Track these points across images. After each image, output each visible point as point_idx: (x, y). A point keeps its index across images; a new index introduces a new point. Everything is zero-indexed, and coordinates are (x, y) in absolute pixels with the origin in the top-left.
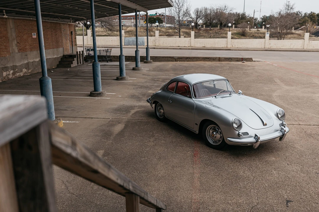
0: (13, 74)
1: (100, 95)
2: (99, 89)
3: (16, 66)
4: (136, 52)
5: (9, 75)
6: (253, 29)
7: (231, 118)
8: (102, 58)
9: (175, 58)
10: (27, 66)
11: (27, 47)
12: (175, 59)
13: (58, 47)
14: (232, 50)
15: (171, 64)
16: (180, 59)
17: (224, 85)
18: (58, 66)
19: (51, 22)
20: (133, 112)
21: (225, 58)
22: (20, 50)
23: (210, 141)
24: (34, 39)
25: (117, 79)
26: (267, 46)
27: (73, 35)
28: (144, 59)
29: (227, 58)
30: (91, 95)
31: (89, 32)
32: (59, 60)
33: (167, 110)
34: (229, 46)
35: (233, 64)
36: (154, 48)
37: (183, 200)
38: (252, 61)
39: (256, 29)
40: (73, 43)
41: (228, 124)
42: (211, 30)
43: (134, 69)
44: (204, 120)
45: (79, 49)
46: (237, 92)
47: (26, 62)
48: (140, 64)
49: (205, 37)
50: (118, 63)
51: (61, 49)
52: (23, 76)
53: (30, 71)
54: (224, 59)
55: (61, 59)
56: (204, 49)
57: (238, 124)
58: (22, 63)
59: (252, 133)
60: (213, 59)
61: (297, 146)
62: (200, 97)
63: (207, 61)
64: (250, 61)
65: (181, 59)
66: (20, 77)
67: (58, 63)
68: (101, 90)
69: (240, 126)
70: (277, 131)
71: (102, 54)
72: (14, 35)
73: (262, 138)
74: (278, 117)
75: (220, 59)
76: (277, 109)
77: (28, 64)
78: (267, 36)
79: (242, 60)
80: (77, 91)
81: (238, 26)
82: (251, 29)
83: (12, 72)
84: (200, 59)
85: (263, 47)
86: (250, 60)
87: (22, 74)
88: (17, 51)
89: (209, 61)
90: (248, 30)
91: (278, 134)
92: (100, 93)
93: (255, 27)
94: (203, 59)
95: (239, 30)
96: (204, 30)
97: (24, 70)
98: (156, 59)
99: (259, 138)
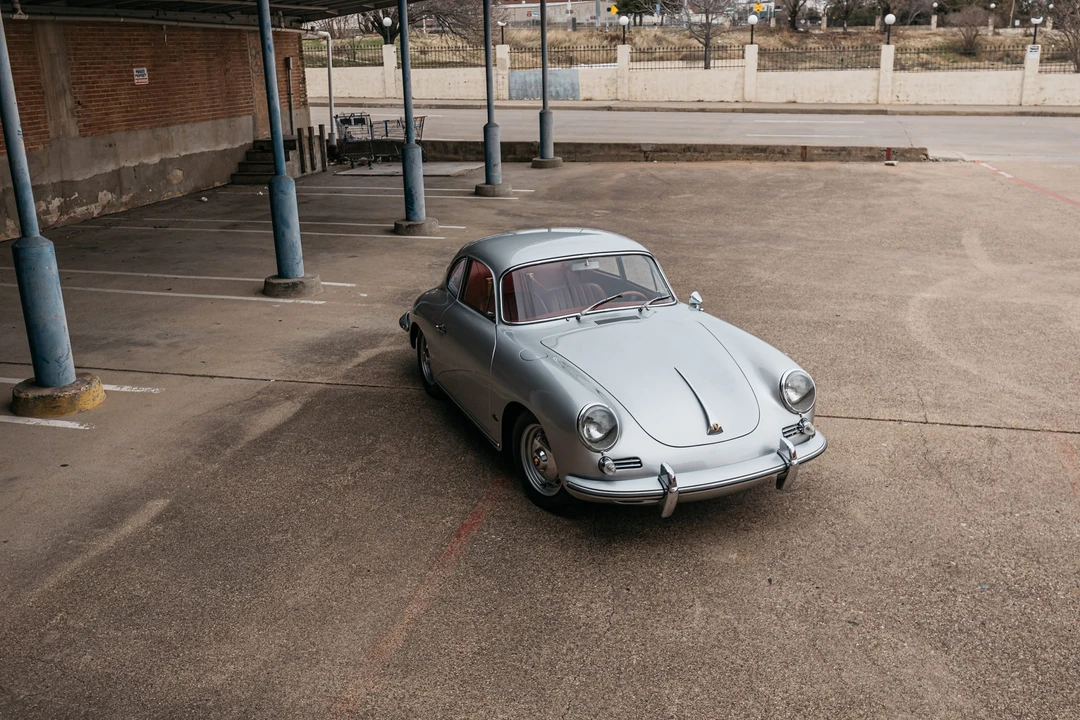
0: (63, 209)
1: (294, 289)
2: (293, 271)
3: (72, 182)
4: (487, 129)
5: (47, 212)
6: (1010, 31)
9: (644, 149)
10: (115, 182)
11: (114, 117)
12: (645, 152)
13: (232, 112)
14: (894, 113)
15: (620, 172)
16: (661, 151)
18: (234, 180)
19: (205, 29)
20: (365, 355)
21: (823, 148)
22: (87, 129)
24: (139, 87)
25: (397, 230)
26: (1031, 99)
29: (832, 149)
30: (268, 290)
31: (390, 52)
32: (240, 157)
34: (886, 100)
35: (849, 172)
36: (609, 109)
38: (927, 158)
39: (1021, 31)
40: (296, 96)
42: (846, 35)
43: (479, 191)
45: (319, 117)
47: (110, 167)
48: (500, 171)
51: (245, 122)
52: (101, 216)
53: (125, 199)
54: (820, 151)
55: (247, 153)
56: (793, 109)
58: (95, 171)
60: (782, 153)
63: (759, 159)
64: (919, 160)
65: (665, 151)
66: (89, 220)
67: (233, 168)
68: (300, 270)
69: (612, 433)
70: (770, 451)
71: (391, 136)
72: (63, 76)
73: (684, 482)
74: (783, 401)
75: (805, 154)
77: (117, 173)
78: (1033, 57)
79: (888, 155)
80: (237, 272)
81: (953, 17)
82: (1001, 31)
83: (57, 202)
84: (734, 153)
85: (1014, 101)
86: (918, 155)
87: (95, 210)
88: (74, 131)
89: (767, 159)
90: (987, 33)
91: (770, 464)
92: (295, 285)
93: (1017, 23)
94: (743, 152)
95: (956, 34)
96: (821, 37)
97: (105, 196)
98: (574, 152)
99: (672, 482)
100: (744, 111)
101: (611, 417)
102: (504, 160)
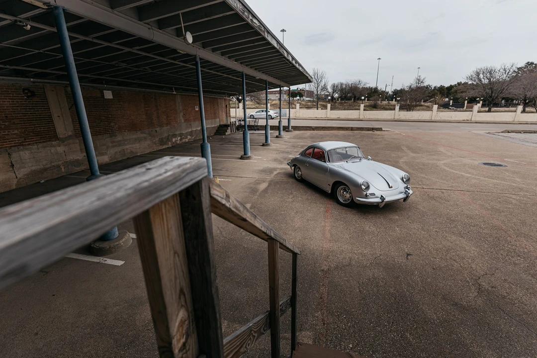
0: (181, 140)
1: (249, 158)
3: (183, 134)
4: (280, 122)
5: (177, 140)
6: (384, 102)
7: (360, 181)
8: (251, 128)
10: (191, 133)
11: (192, 118)
12: (313, 128)
13: (215, 118)
14: (364, 121)
15: (309, 133)
17: (355, 152)
18: (216, 134)
19: (210, 97)
20: (275, 173)
21: (357, 128)
22: (186, 121)
23: (341, 200)
24: (197, 111)
25: (263, 145)
26: (397, 117)
27: (227, 108)
28: (286, 129)
29: (359, 128)
30: (242, 158)
31: (241, 105)
32: (216, 129)
33: (304, 172)
34: (361, 117)
35: (364, 133)
36: (295, 119)
37: (315, 248)
38: (382, 130)
39: (387, 102)
40: (228, 114)
41: (357, 186)
42: (345, 103)
43: (277, 137)
44: (336, 181)
45: (233, 120)
46: (366, 158)
47: (190, 130)
48: (283, 133)
49: (340, 109)
50: (264, 132)
51: (218, 120)
52: (188, 142)
53: (193, 138)
55: (218, 128)
56: (338, 119)
57: (366, 186)
58: (187, 131)
59: (378, 194)
60: (346, 129)
61: (419, 207)
62: (333, 161)
63: (341, 130)
64: (380, 131)
65: (318, 128)
66: (186, 143)
67: (215, 131)
68: (249, 154)
69: (368, 188)
70: (402, 193)
71: (250, 124)
72: (181, 108)
73: (387, 199)
74: (403, 181)
75: (352, 129)
76: (403, 174)
77: (191, 131)
78: (397, 108)
79: (373, 129)
80: (231, 154)
81: (371, 99)
83: (179, 138)
85: (393, 118)
86: (380, 129)
87: (187, 140)
88: (183, 121)
89: (343, 130)
90: (379, 102)
91: (402, 196)
92: (249, 157)
93: (386, 100)
95: (372, 102)
96: (339, 103)
97: (189, 137)
98: (296, 128)
99: (384, 199)
100: (328, 120)
101: (367, 183)
102: (283, 130)
